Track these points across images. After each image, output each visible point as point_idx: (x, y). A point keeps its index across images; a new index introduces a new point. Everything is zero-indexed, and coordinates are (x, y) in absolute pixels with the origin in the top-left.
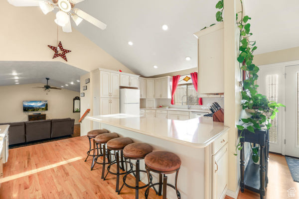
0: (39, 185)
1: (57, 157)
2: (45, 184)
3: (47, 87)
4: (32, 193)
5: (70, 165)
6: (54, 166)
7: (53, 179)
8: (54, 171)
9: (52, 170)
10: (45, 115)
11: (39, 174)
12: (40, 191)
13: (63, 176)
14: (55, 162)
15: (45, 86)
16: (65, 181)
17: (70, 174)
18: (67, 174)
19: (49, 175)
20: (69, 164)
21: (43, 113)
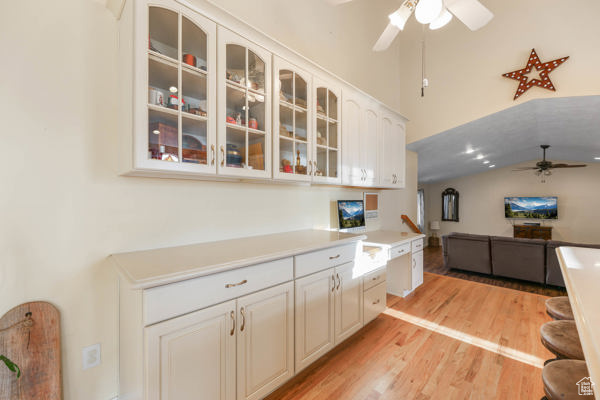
0: (414, 353)
1: (491, 328)
2: (422, 360)
3: (544, 166)
4: (396, 356)
5: (498, 362)
6: (468, 339)
7: (438, 363)
8: (457, 348)
9: (458, 344)
10: (549, 230)
11: (433, 335)
12: (405, 364)
13: (459, 373)
14: (477, 334)
15: (538, 164)
16: (452, 384)
17: (475, 380)
18: (471, 375)
19: (443, 350)
20: (500, 359)
21: (545, 223)
